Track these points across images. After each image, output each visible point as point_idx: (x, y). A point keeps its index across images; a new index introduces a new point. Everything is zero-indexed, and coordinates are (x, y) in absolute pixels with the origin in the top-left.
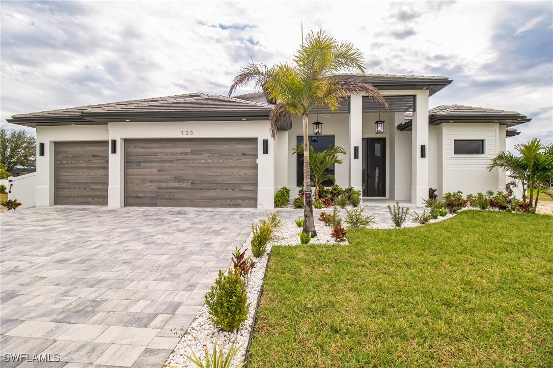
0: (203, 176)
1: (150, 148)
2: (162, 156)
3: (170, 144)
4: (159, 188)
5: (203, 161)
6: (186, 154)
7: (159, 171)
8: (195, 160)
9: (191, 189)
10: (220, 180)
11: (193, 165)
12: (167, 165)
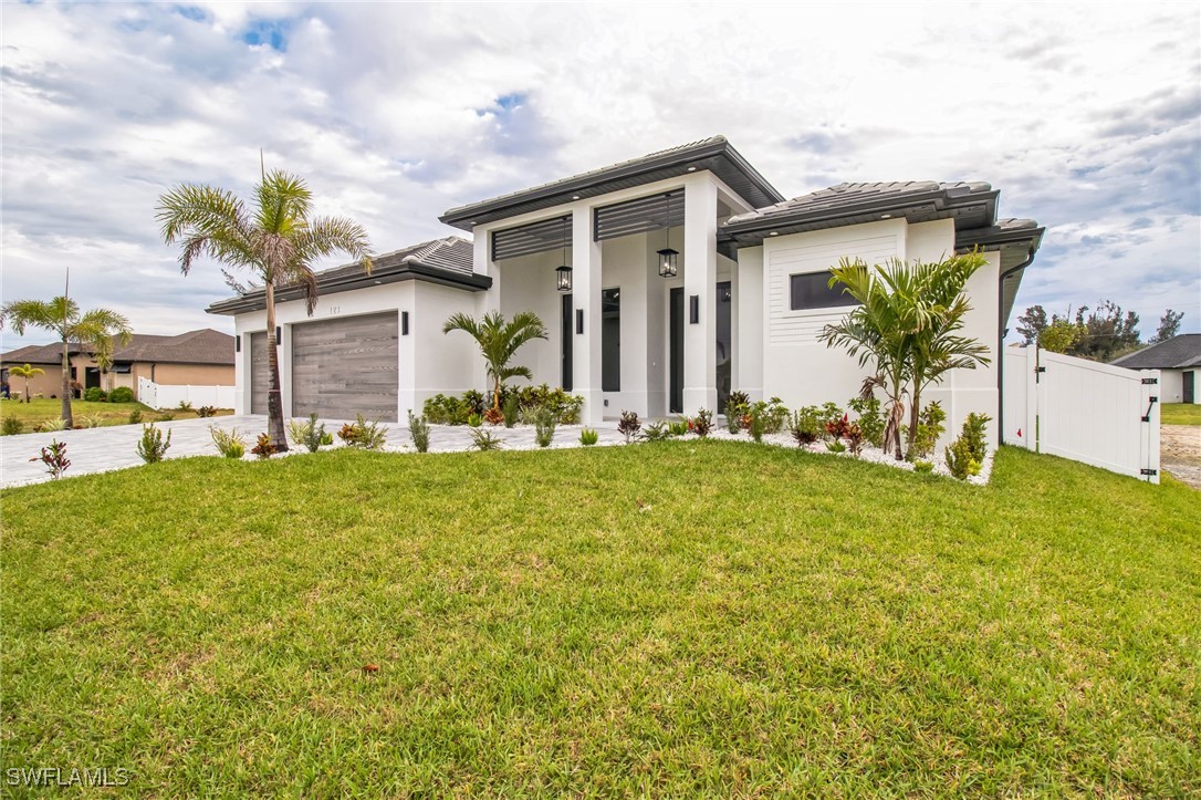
0: (356, 373)
1: (312, 335)
2: (321, 345)
3: (327, 328)
4: (320, 392)
5: (356, 351)
6: (341, 341)
7: (320, 367)
8: (349, 349)
9: (347, 392)
10: (372, 378)
11: (348, 357)
12: (326, 357)
